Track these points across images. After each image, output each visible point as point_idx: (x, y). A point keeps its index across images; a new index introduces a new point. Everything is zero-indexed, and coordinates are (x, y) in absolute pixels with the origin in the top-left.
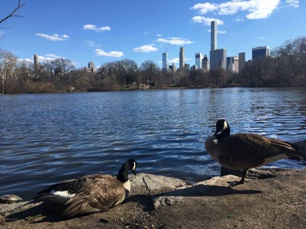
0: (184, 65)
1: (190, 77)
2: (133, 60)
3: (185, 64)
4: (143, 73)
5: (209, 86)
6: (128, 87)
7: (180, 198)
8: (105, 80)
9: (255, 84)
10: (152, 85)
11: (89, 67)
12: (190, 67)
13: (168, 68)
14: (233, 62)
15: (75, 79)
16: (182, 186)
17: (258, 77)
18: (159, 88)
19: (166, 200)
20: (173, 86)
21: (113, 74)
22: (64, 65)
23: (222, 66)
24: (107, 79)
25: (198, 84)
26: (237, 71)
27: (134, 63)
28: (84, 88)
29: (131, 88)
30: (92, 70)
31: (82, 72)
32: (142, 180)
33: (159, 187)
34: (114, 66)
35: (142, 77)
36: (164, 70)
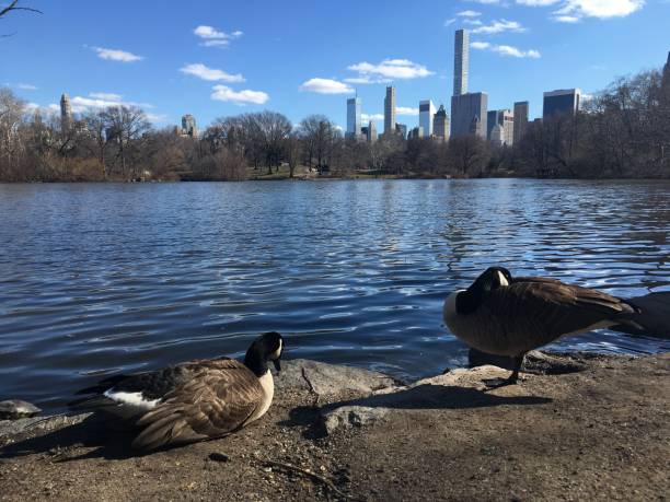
0: (393, 126)
1: (406, 153)
2: (282, 113)
3: (397, 125)
4: (304, 141)
5: (448, 173)
6: (270, 173)
7: (382, 412)
8: (219, 155)
9: (548, 170)
10: (323, 169)
11: (184, 126)
12: (408, 130)
13: (359, 132)
14: (501, 122)
15: (152, 153)
16: (384, 387)
17: (556, 156)
18: (340, 176)
19: (352, 416)
20: (369, 173)
21: (238, 144)
22: (129, 121)
23: (478, 131)
24: (223, 155)
25: (425, 169)
26: (510, 143)
27: (283, 118)
28: (172, 173)
29: (277, 175)
30: (190, 133)
31: (169, 137)
32: (300, 374)
33: (335, 391)
34: (241, 126)
35: (301, 151)
36: (351, 136)
